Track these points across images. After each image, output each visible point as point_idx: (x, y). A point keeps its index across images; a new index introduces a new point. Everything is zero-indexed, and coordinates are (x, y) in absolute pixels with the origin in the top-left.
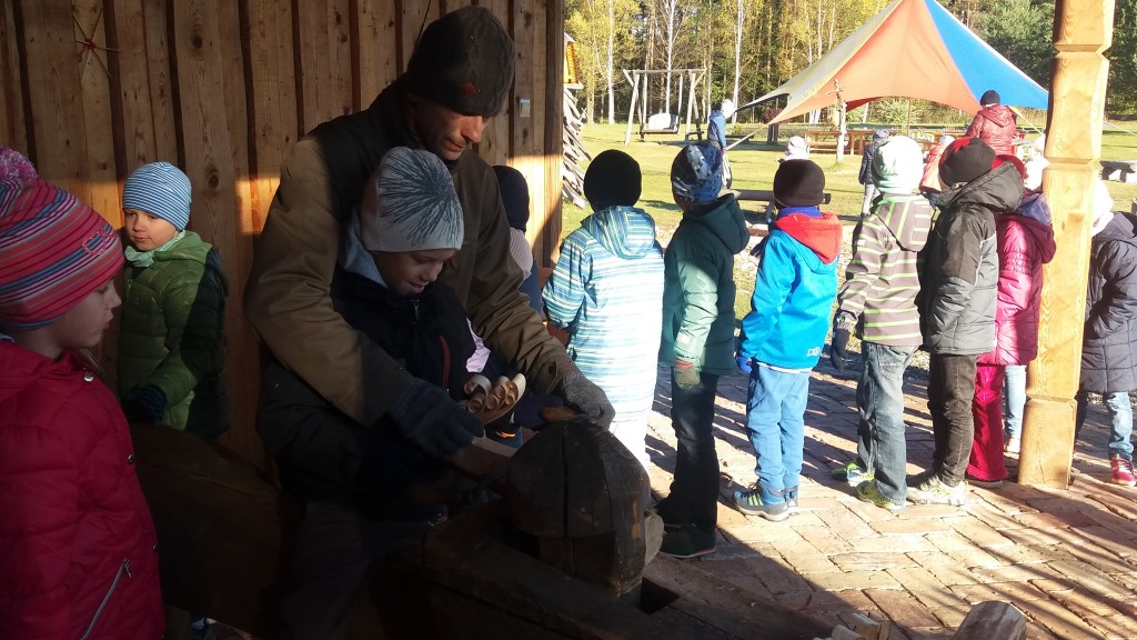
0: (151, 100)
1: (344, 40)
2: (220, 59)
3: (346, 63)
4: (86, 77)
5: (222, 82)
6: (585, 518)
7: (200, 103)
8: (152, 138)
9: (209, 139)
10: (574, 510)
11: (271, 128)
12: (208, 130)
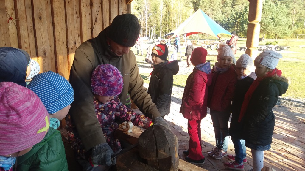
0: (28, 33)
1: (78, 18)
2: (46, 22)
3: (79, 24)
4: (10, 27)
5: (47, 28)
6: (163, 153)
7: (41, 34)
8: (29, 44)
9: (44, 43)
10: (159, 151)
11: (60, 40)
12: (43, 41)
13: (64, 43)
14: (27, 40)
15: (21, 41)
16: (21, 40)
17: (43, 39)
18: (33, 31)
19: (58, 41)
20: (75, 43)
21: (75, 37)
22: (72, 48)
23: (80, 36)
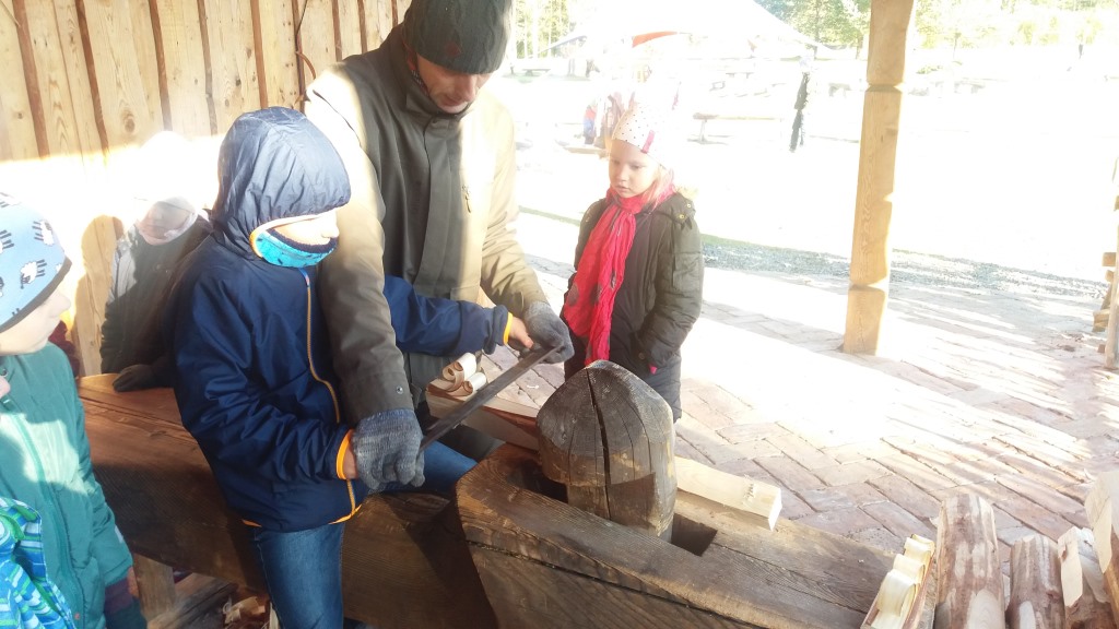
0: (61, 47)
2: (127, 5)
5: (130, 28)
6: (626, 464)
7: (111, 49)
8: (66, 87)
9: (123, 84)
10: (614, 457)
11: (181, 71)
12: (120, 76)
13: (196, 81)
14: (58, 75)
15: (36, 78)
16: (39, 75)
17: (120, 69)
18: (78, 38)
19: (175, 74)
20: (238, 83)
21: (235, 60)
22: (227, 103)
23: (253, 52)
